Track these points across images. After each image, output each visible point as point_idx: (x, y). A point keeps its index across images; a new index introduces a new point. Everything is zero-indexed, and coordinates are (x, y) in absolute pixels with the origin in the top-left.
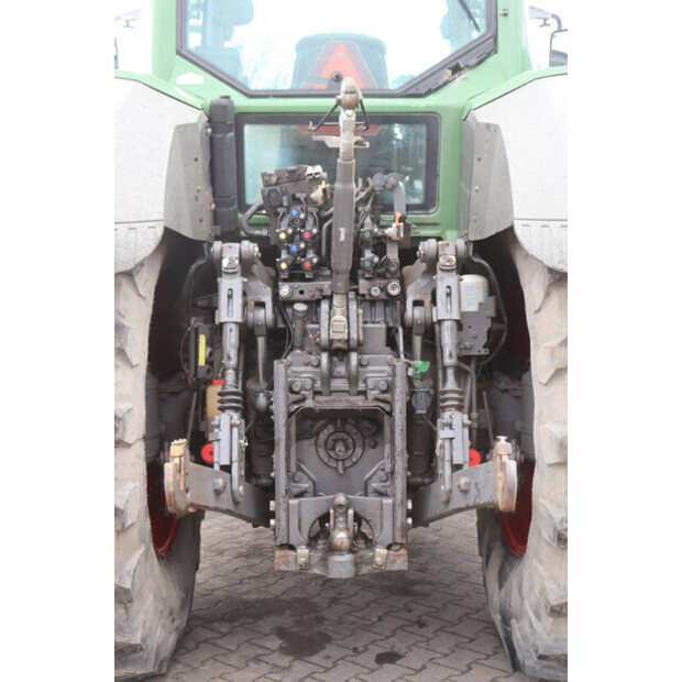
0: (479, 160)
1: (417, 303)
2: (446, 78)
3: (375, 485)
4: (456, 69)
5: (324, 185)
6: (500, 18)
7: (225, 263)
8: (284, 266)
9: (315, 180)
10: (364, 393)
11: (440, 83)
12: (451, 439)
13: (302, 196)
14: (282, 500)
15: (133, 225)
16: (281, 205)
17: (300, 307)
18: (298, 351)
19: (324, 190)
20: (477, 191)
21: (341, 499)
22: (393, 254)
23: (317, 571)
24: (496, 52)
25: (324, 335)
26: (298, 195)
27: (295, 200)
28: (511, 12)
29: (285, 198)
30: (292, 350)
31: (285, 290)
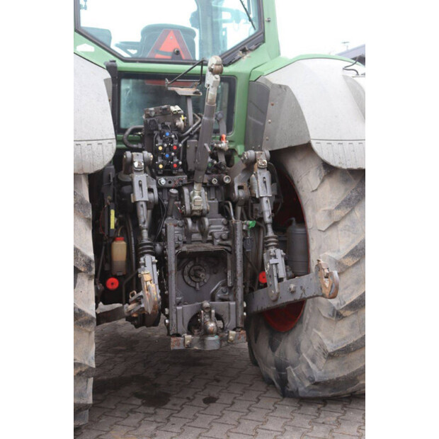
0: (272, 105)
1: (240, 188)
2: (239, 56)
3: (219, 295)
4: (244, 51)
5: (183, 118)
6: (266, 24)
7: (136, 164)
8: (161, 166)
9: (177, 115)
10: (212, 241)
11: (236, 58)
12: (276, 264)
13: (168, 124)
14: (173, 307)
15: (100, 142)
16: (157, 129)
17: (174, 191)
18: (170, 218)
19: (184, 121)
20: (270, 123)
21: (206, 304)
22: (222, 159)
23: (196, 348)
24: (264, 42)
25: (188, 208)
26: (166, 123)
27: (165, 127)
28: (271, 20)
29: (160, 125)
30: (166, 217)
31: (163, 181)
